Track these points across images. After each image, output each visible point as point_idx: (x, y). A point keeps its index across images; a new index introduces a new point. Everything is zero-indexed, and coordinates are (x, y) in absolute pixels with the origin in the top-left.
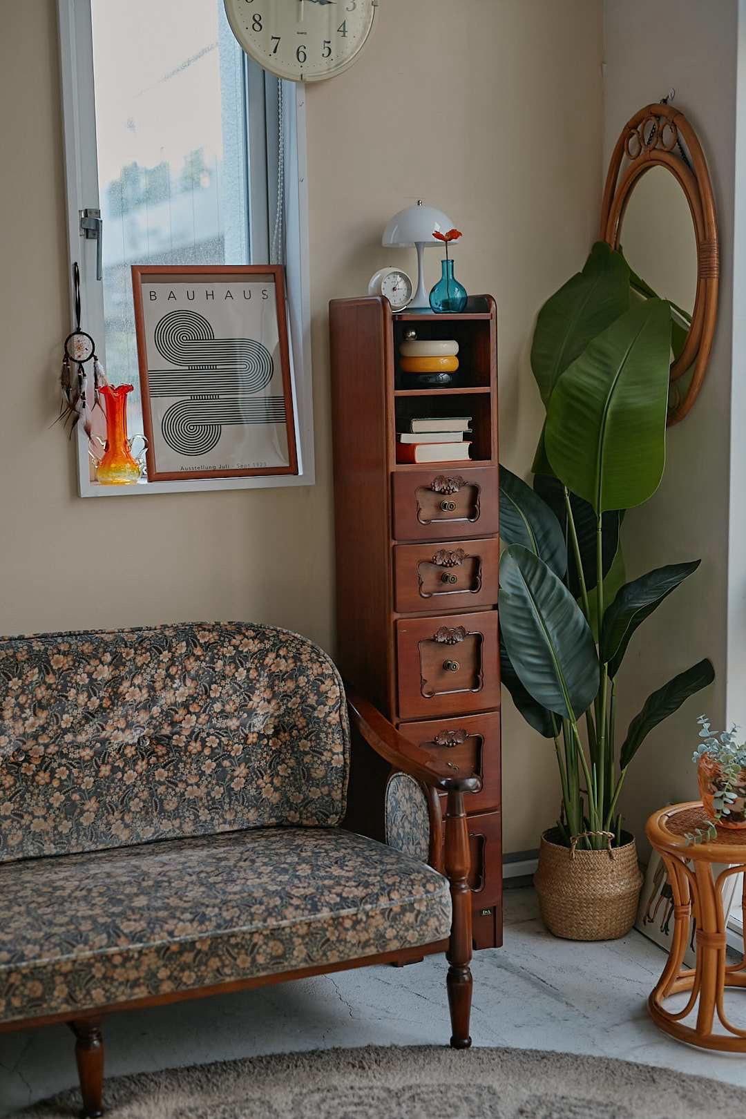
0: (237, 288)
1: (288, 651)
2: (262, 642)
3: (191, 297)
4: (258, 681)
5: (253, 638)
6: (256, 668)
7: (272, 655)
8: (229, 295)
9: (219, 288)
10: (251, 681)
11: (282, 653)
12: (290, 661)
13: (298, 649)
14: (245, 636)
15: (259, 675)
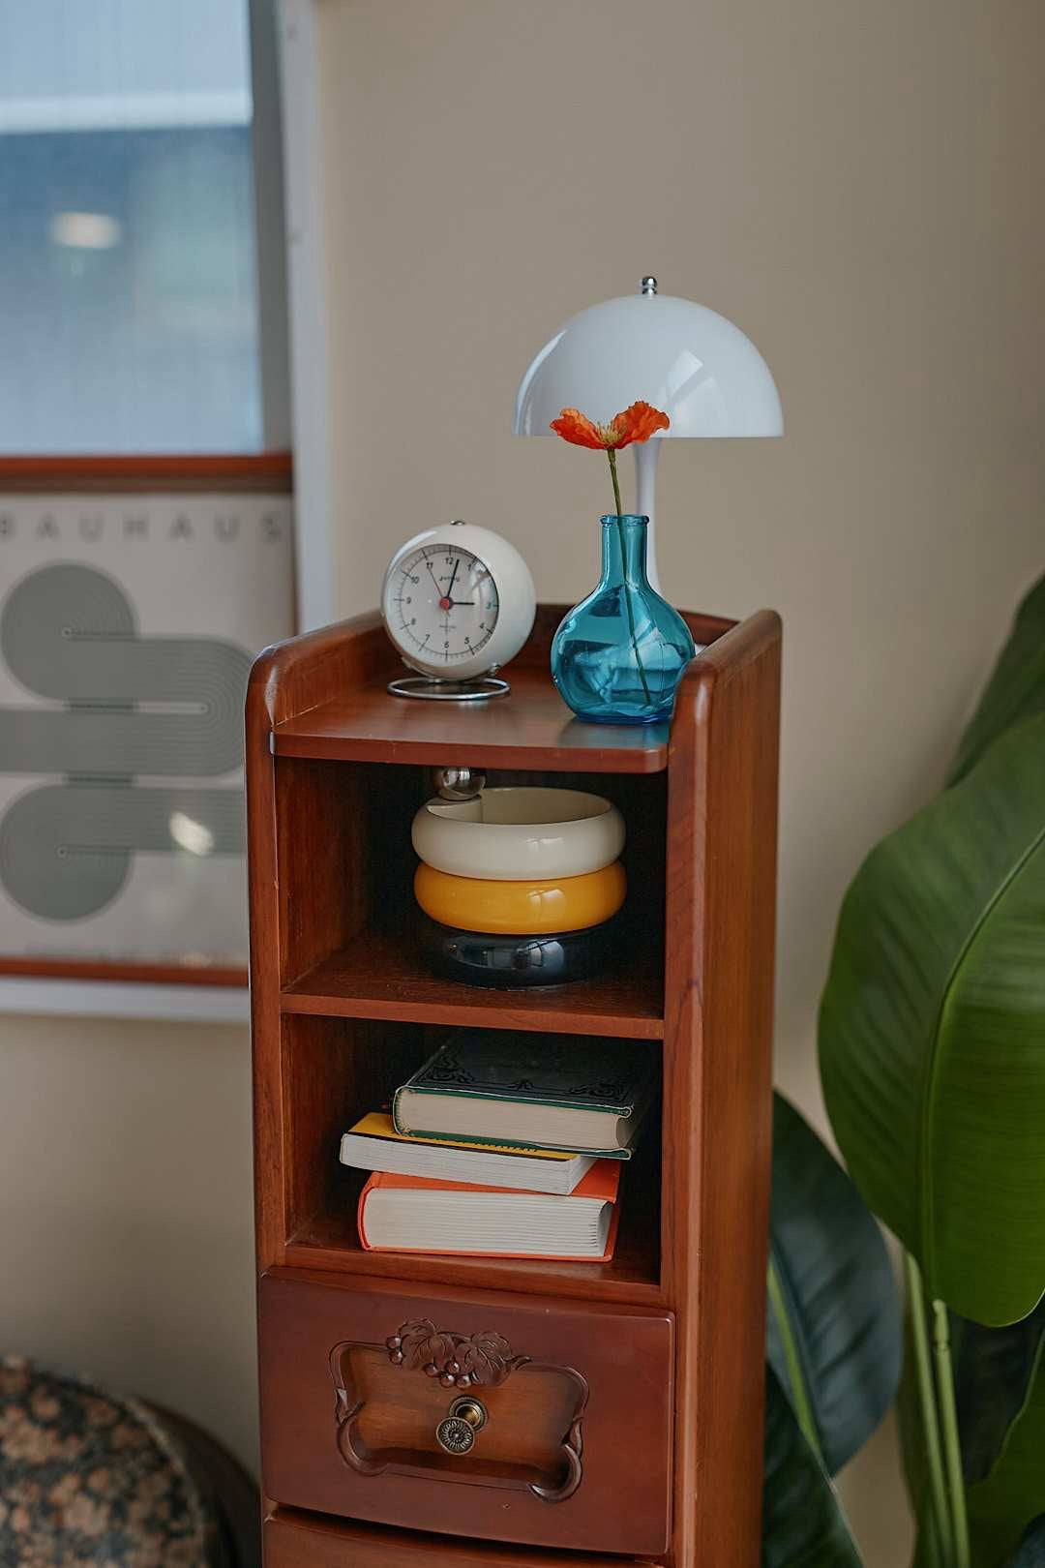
0: (204, 509)
1: (113, 1482)
2: (62, 1438)
3: (91, 532)
4: (29, 1541)
5: (48, 1425)
6: (30, 1509)
7: (70, 1483)
8: (181, 528)
9: (160, 509)
10: (14, 1535)
11: (97, 1481)
12: (104, 1511)
13: (134, 1482)
14: (32, 1417)
15: (34, 1527)
